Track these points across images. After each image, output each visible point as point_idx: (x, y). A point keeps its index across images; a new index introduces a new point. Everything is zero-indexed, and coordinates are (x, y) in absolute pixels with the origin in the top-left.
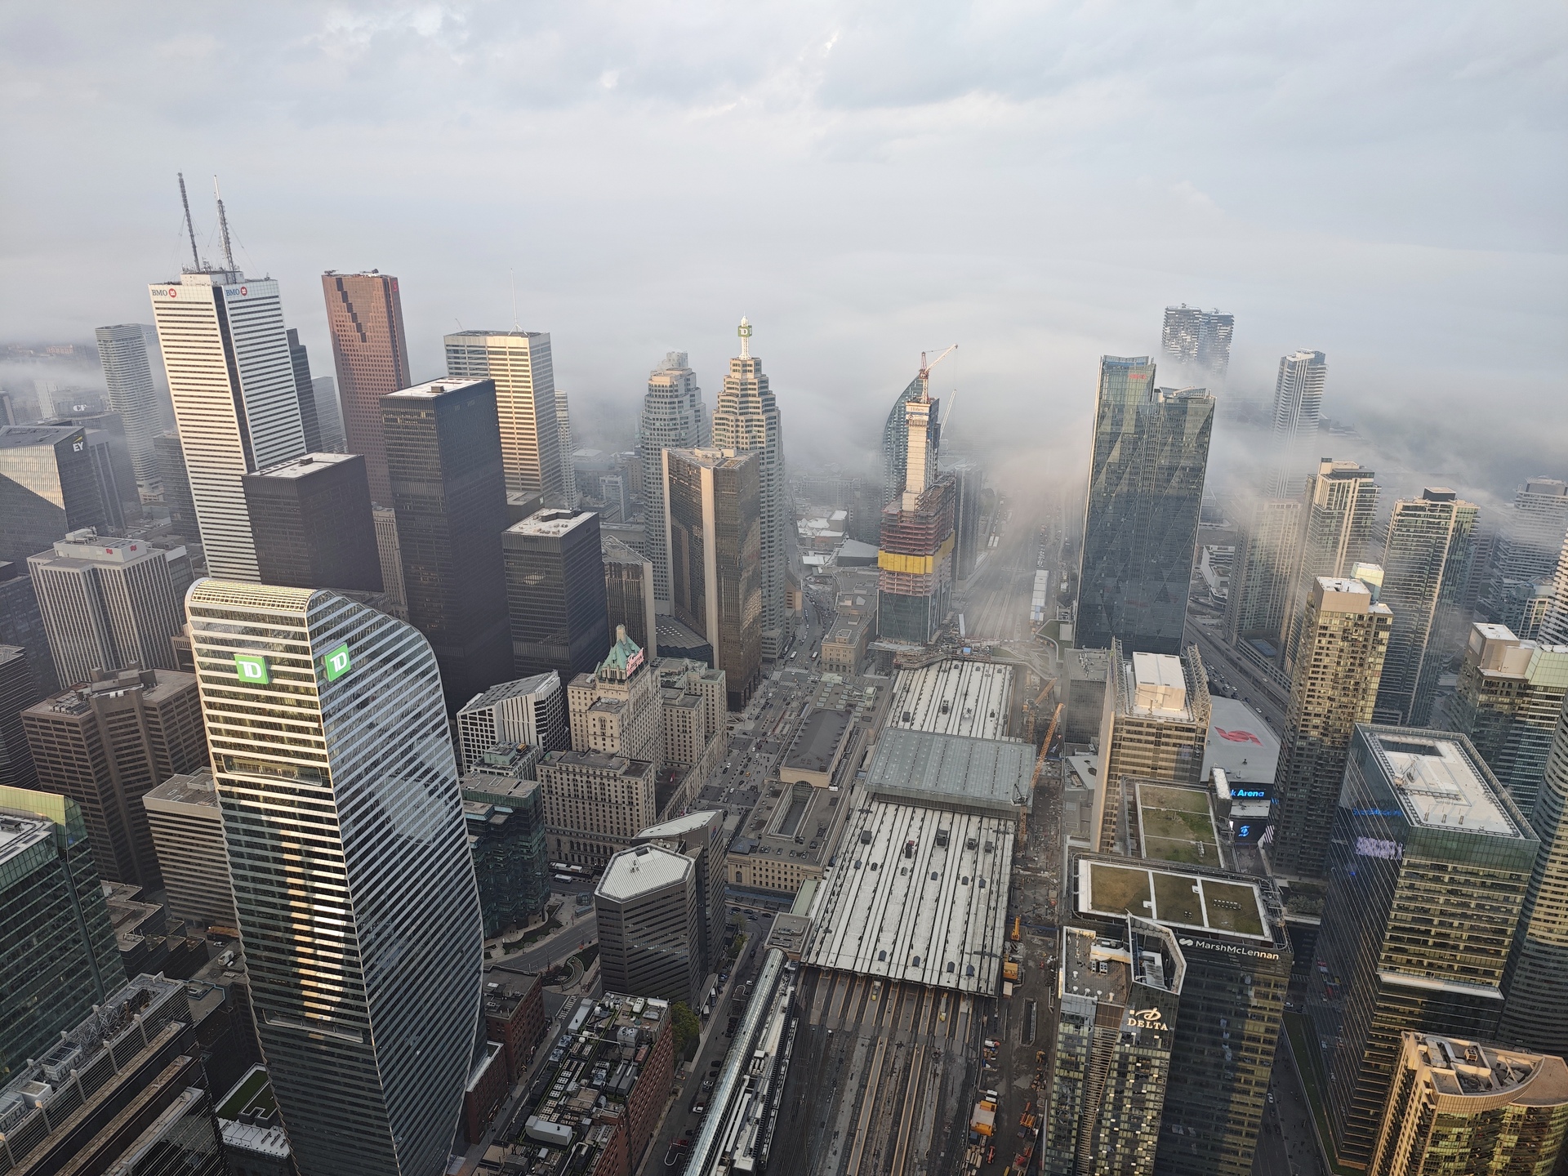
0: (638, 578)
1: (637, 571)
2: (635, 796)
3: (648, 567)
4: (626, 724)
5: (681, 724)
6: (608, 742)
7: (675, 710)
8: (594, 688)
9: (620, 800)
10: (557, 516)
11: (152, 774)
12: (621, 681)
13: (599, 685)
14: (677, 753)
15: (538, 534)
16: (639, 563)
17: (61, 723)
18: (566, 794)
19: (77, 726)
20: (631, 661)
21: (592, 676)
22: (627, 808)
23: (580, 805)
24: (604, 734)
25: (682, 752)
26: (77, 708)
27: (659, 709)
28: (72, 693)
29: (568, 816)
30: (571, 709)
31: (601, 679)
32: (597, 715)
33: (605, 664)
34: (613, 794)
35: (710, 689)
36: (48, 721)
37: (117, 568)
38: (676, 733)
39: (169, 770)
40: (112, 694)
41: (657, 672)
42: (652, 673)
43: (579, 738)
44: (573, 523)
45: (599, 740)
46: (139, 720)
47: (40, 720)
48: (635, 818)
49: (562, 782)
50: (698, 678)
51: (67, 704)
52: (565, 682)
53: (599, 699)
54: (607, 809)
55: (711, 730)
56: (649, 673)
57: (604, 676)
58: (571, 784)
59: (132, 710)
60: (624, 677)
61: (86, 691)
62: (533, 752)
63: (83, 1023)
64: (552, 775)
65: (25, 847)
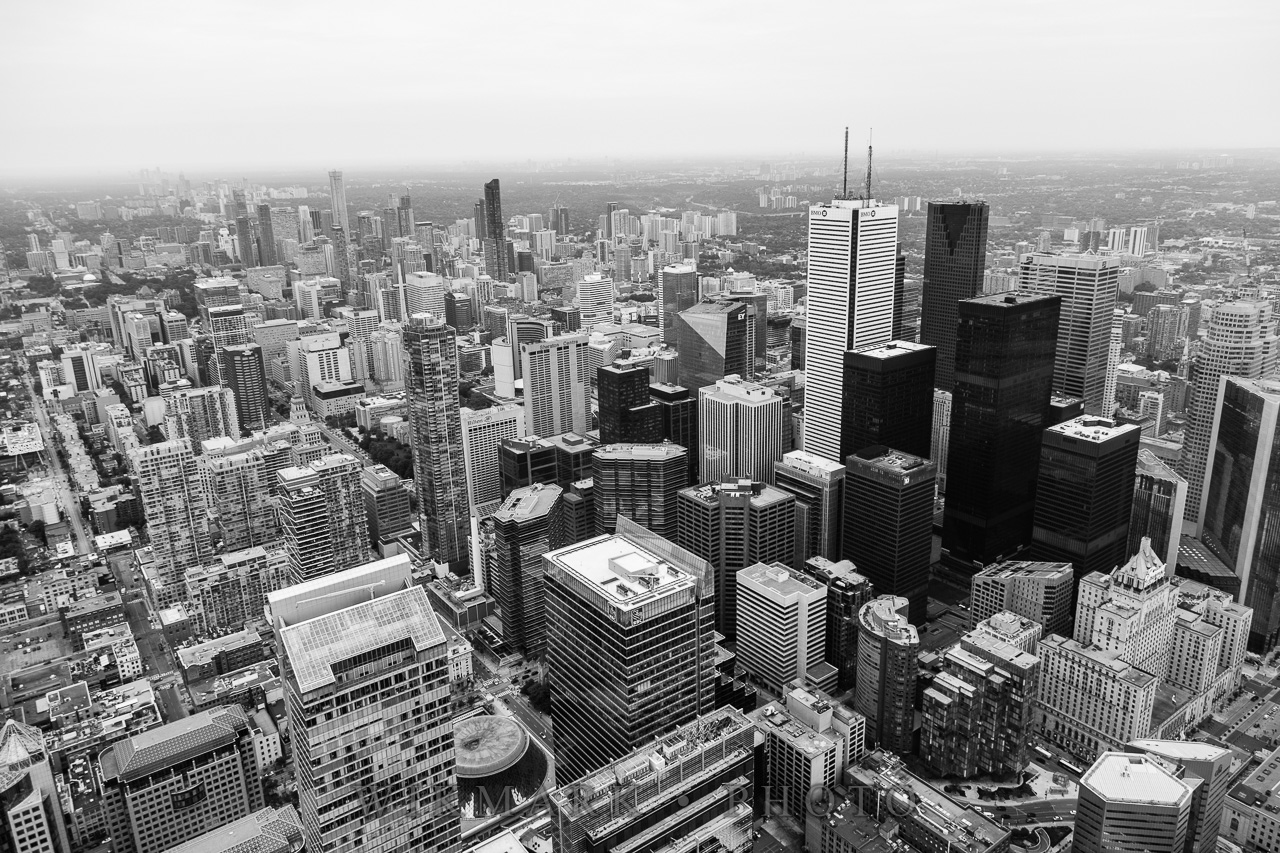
0: (1170, 494)
1: (1169, 488)
2: (1131, 703)
3: (1183, 487)
4: (1134, 631)
5: (1192, 648)
6: (1112, 642)
7: (1188, 633)
8: (1107, 588)
9: (1115, 702)
10: (1099, 423)
11: (745, 557)
12: (1137, 590)
13: (1113, 587)
14: (1182, 675)
15: (1078, 436)
16: (1173, 480)
17: (699, 506)
18: (1061, 677)
19: (708, 510)
20: (1152, 574)
21: (1107, 577)
22: (1121, 713)
23: (1073, 692)
24: (1109, 634)
25: (1188, 676)
26: (710, 498)
27: (1171, 627)
28: (709, 487)
29: (1059, 697)
30: (1079, 601)
31: (1118, 583)
32: (1106, 615)
33: (1123, 570)
34: (1108, 693)
35: (1232, 623)
36: (691, 502)
37: (750, 405)
38: (1185, 656)
39: (755, 558)
40: (733, 494)
41: (1177, 591)
42: (1171, 591)
43: (1082, 630)
44: (1114, 432)
45: (1104, 639)
46: (745, 517)
47: (688, 501)
48: (1127, 724)
49: (1061, 666)
50: (1221, 610)
51: (704, 494)
52: (1079, 574)
53: (1110, 600)
54: (1100, 705)
55: (1225, 664)
56: (1167, 591)
57: (1120, 580)
58: (1068, 670)
59: (742, 509)
60: (1141, 587)
61: (717, 488)
62: (1036, 629)
63: (689, 725)
64: (1051, 656)
65: (679, 589)
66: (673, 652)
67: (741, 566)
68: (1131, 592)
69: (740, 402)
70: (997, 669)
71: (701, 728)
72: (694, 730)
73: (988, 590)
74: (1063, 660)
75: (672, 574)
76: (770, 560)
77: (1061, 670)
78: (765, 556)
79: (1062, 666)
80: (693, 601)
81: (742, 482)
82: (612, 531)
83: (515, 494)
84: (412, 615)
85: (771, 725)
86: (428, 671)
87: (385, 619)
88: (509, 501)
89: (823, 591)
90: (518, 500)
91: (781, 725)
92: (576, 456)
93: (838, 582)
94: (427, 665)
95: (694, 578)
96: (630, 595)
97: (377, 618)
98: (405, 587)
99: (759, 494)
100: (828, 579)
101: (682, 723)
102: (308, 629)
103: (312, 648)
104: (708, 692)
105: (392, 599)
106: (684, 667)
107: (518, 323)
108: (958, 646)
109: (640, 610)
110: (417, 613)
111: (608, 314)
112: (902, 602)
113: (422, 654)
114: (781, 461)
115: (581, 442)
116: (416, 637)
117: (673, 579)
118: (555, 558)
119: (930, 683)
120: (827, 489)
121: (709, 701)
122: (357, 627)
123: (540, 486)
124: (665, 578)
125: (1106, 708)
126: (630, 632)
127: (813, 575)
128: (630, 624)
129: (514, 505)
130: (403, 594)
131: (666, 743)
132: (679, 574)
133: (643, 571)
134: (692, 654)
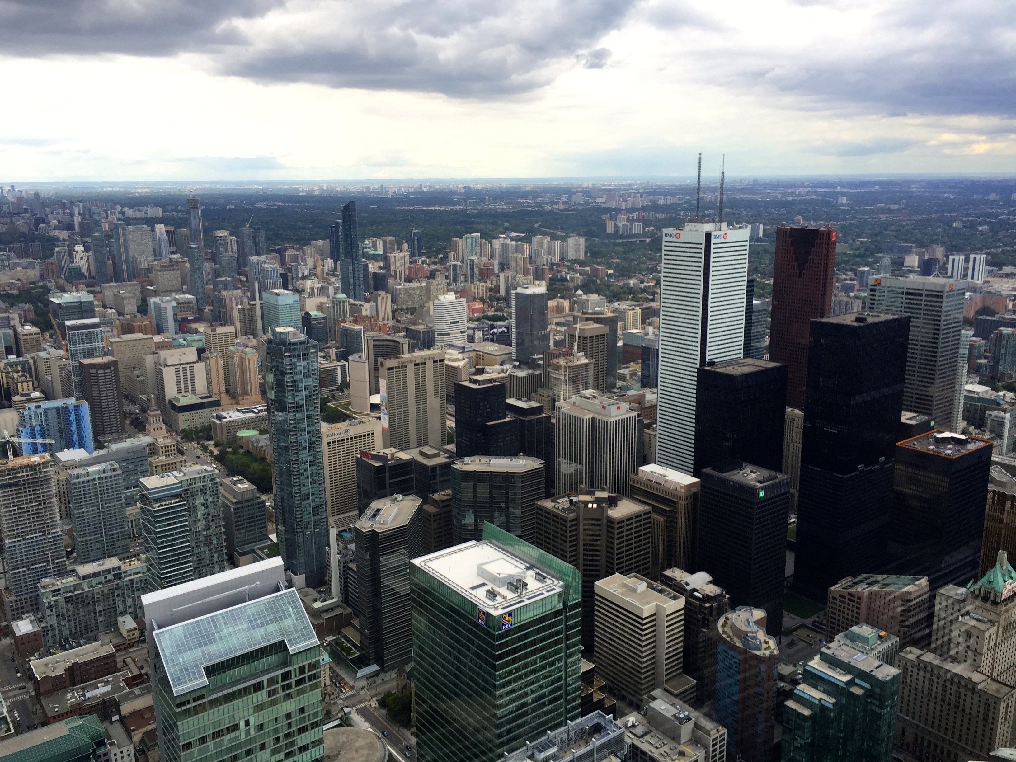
6: (970, 654)
8: (964, 601)
9: (974, 714)
10: (951, 439)
11: (603, 569)
12: (995, 603)
13: (970, 600)
17: (557, 517)
19: (565, 521)
21: (963, 591)
22: (980, 725)
23: (932, 705)
24: (967, 647)
26: (568, 510)
28: (566, 499)
29: (918, 710)
30: (936, 615)
31: (974, 595)
33: (980, 583)
34: (968, 706)
36: (548, 514)
37: (606, 420)
39: (613, 569)
40: (590, 506)
46: (603, 528)
47: (545, 512)
49: (919, 679)
51: (562, 505)
52: (935, 587)
53: (968, 613)
54: (959, 717)
57: (977, 593)
58: (927, 682)
59: (599, 520)
60: (998, 600)
61: (575, 499)
62: (893, 642)
63: (559, 730)
64: (910, 668)
65: (547, 594)
66: (540, 658)
67: (599, 578)
68: (989, 605)
69: (596, 416)
70: (857, 681)
71: (572, 733)
72: (565, 736)
73: (844, 603)
74: (922, 673)
75: (539, 580)
76: (626, 571)
77: (920, 683)
78: (623, 567)
79: (921, 679)
80: (561, 606)
81: (600, 494)
82: (478, 538)
83: (375, 505)
84: (286, 618)
85: (633, 737)
86: (300, 675)
87: (259, 621)
88: (369, 512)
89: (681, 603)
90: (378, 510)
91: (642, 736)
92: (434, 468)
93: (696, 593)
94: (300, 668)
95: (561, 583)
96: (499, 599)
97: (251, 621)
98: (278, 589)
99: (616, 505)
100: (685, 590)
101: (552, 729)
102: (181, 632)
103: (185, 651)
104: (574, 699)
105: (266, 601)
106: (551, 674)
107: (374, 341)
108: (817, 658)
109: (510, 614)
110: (290, 616)
111: (462, 332)
112: (759, 614)
113: (295, 657)
114: (637, 473)
115: (437, 455)
116: (290, 641)
117: (539, 585)
118: (423, 564)
119: (790, 695)
120: (682, 503)
121: (576, 708)
122: (231, 629)
123: (400, 497)
124: (533, 584)
125: (966, 720)
126: (501, 637)
127: (669, 586)
128: (500, 629)
129: (374, 516)
130: (276, 597)
131: (537, 748)
132: (547, 580)
133: (511, 576)
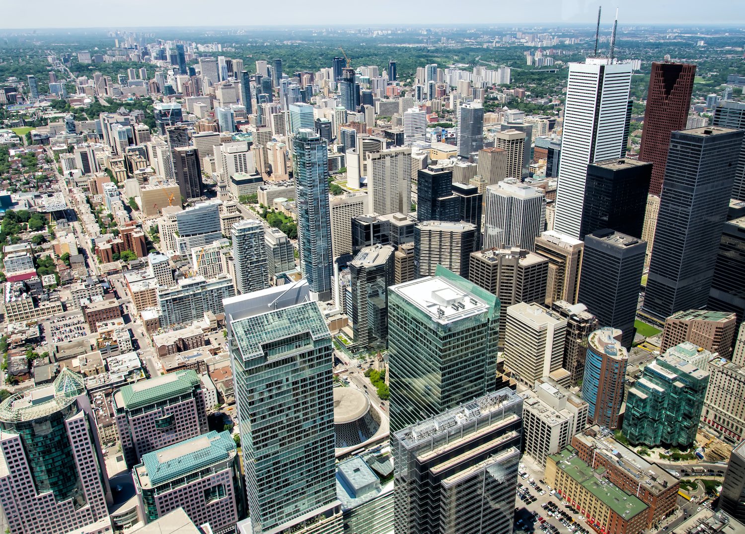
11: (513, 299)
17: (484, 263)
19: (490, 266)
26: (492, 259)
28: (491, 251)
36: (479, 261)
37: (521, 199)
39: (519, 299)
40: (507, 257)
46: (514, 272)
47: (476, 259)
51: (488, 256)
59: (513, 267)
61: (497, 252)
63: (481, 398)
65: (477, 313)
66: (471, 352)
67: (511, 304)
69: (514, 196)
70: (680, 378)
71: (489, 400)
72: (484, 401)
73: (676, 328)
75: (473, 304)
76: (529, 301)
78: (527, 299)
80: (485, 321)
81: (514, 249)
82: (433, 275)
83: (365, 250)
84: (310, 318)
85: (527, 405)
86: (320, 353)
87: (294, 319)
88: (360, 255)
89: (564, 323)
90: (367, 254)
91: (533, 405)
93: (575, 318)
94: (319, 349)
95: (487, 306)
97: (289, 319)
98: (305, 301)
99: (525, 257)
100: (568, 316)
101: (476, 397)
102: (247, 322)
104: (491, 379)
106: (477, 362)
107: (363, 139)
108: (654, 362)
110: (313, 317)
111: (422, 135)
112: (618, 332)
114: (540, 236)
116: (313, 332)
118: (396, 290)
120: (570, 257)
121: (492, 384)
122: (277, 323)
124: (468, 305)
127: (558, 312)
129: (364, 257)
130: (304, 305)
131: (467, 408)
132: (477, 303)
134: (483, 355)
